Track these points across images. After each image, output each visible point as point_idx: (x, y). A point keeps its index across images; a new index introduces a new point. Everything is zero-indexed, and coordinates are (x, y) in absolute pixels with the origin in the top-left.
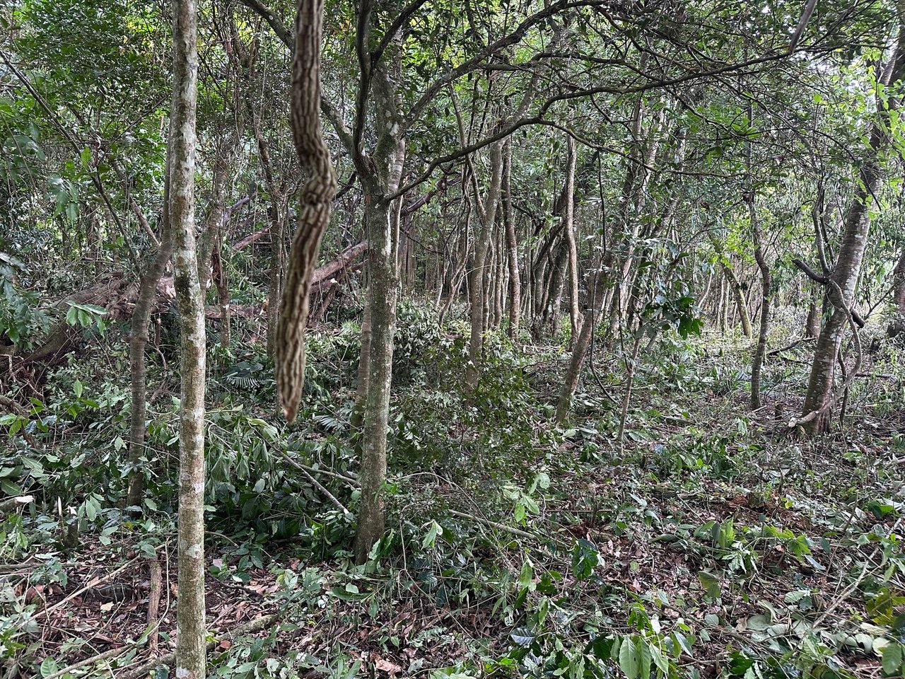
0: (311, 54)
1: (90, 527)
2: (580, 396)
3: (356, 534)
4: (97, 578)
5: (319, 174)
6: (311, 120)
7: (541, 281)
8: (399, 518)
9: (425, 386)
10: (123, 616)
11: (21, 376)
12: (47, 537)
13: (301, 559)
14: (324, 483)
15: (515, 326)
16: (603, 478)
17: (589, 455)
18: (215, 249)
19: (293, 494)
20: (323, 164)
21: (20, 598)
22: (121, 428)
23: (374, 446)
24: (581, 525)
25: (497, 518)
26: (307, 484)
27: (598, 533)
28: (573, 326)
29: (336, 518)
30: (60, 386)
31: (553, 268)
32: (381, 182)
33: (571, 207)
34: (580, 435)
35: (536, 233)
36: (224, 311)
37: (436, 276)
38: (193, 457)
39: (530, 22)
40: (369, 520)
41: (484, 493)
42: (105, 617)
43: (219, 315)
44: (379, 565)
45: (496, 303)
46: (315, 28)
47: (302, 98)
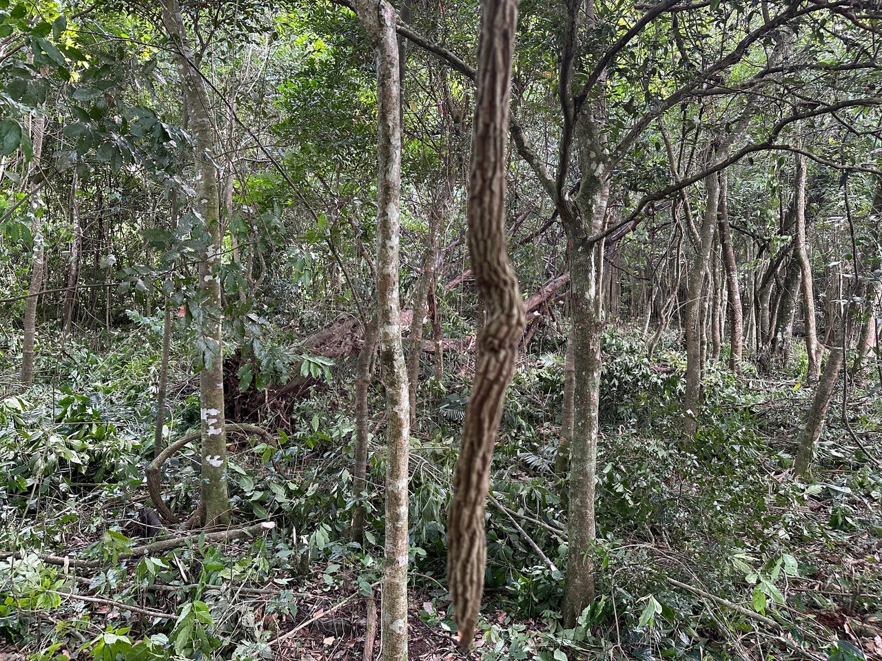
0: (493, 159)
1: (319, 555)
2: (824, 444)
3: (564, 593)
4: (322, 610)
5: (503, 312)
6: (492, 243)
7: (766, 305)
8: (610, 583)
9: (635, 434)
10: (342, 653)
11: (274, 407)
12: (285, 562)
13: (508, 613)
14: (529, 531)
15: (738, 357)
16: (861, 550)
17: (840, 520)
18: (430, 291)
19: (500, 541)
20: (507, 297)
21: (259, 623)
22: (349, 458)
23: (581, 502)
24: (836, 611)
25: (726, 592)
26: (513, 530)
27: (859, 623)
28: (811, 358)
29: (543, 574)
30: (303, 416)
31: (782, 292)
32: (584, 225)
33: (802, 225)
34: (827, 494)
35: (759, 256)
36: (437, 346)
37: (643, 302)
38: (397, 529)
39: (752, 39)
40: (578, 581)
41: (710, 562)
42: (326, 652)
43: (434, 349)
44: (589, 634)
45: (714, 333)
46: (498, 126)
47: (482, 217)
